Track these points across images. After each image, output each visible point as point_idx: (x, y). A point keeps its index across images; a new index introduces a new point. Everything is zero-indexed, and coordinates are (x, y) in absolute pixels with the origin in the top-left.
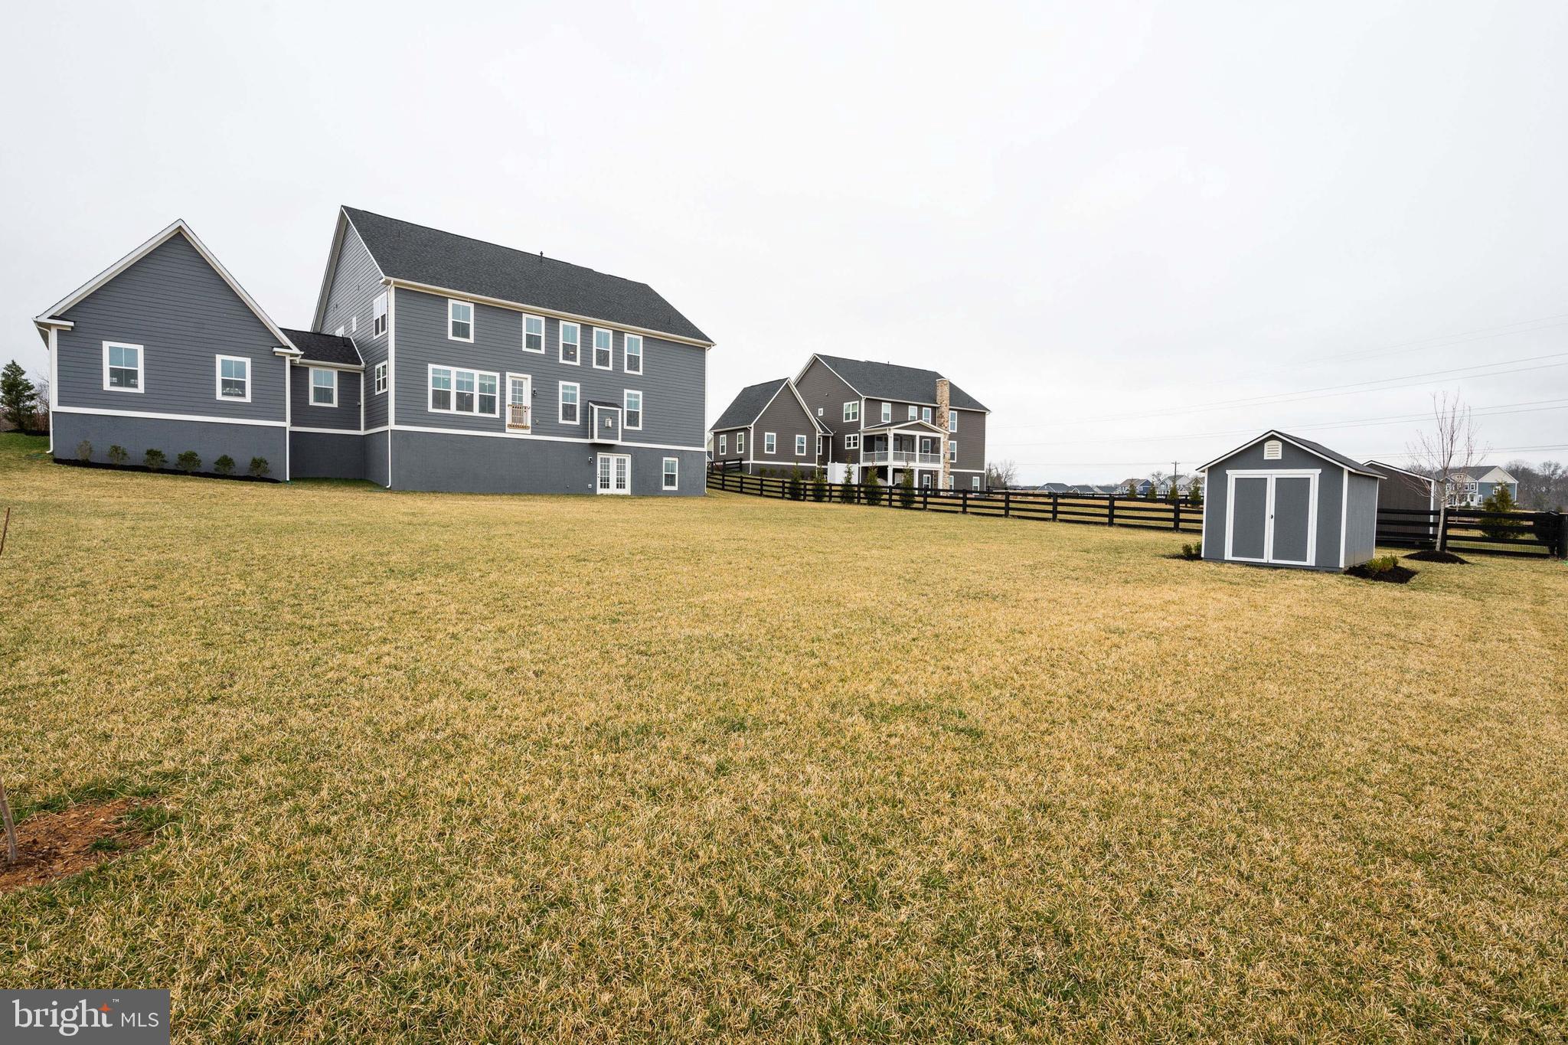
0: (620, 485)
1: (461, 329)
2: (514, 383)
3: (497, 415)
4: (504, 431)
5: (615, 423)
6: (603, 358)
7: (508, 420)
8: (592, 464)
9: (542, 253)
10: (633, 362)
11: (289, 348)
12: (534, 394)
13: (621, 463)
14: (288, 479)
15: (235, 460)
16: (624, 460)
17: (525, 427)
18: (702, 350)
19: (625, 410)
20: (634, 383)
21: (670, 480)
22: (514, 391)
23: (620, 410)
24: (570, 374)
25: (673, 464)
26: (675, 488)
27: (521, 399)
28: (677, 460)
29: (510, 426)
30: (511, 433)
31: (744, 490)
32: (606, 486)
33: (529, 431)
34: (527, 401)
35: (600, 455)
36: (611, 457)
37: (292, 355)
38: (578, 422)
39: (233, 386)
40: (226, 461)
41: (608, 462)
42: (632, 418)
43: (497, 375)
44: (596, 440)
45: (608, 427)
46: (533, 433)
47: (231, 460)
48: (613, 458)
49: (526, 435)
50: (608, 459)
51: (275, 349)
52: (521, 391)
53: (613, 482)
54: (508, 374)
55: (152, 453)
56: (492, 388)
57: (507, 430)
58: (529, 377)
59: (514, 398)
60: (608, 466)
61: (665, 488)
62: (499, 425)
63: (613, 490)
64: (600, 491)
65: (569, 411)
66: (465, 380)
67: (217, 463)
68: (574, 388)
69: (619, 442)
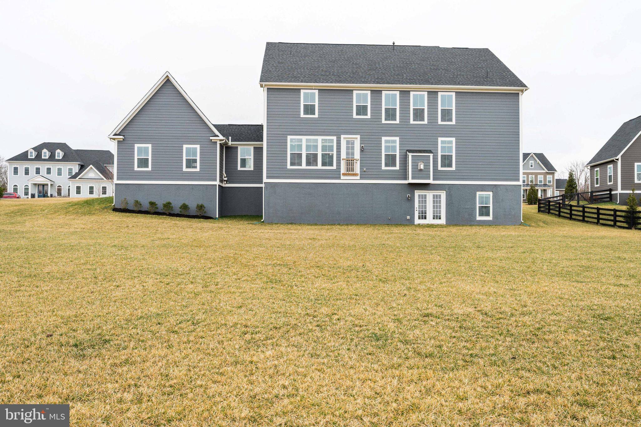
0: (437, 217)
1: (309, 109)
2: (348, 142)
3: (334, 167)
4: (339, 178)
5: (427, 166)
6: (419, 114)
7: (343, 170)
8: (411, 200)
9: (394, 43)
10: (447, 114)
11: (218, 136)
12: (362, 150)
13: (436, 199)
14: (217, 217)
15: (190, 206)
16: (440, 196)
17: (356, 175)
18: (516, 95)
19: (440, 154)
20: (447, 132)
21: (484, 211)
22: (348, 148)
23: (431, 155)
24: (390, 131)
25: (488, 198)
26: (490, 218)
27: (353, 154)
28: (491, 193)
29: (344, 174)
30: (345, 180)
31: (586, 219)
32: (423, 216)
33: (358, 177)
34: (357, 155)
35: (417, 193)
36: (427, 194)
37: (221, 140)
38: (397, 168)
39: (191, 163)
40: (185, 207)
41: (425, 198)
42: (447, 161)
43: (334, 138)
44: (411, 181)
45: (421, 170)
46: (361, 178)
47: (187, 206)
48: (430, 195)
49: (356, 180)
50: (426, 195)
51: (211, 138)
52: (353, 148)
53: (430, 214)
54: (342, 136)
55: (152, 204)
56: (331, 149)
57: (342, 177)
58: (358, 137)
59: (348, 154)
60: (426, 201)
61: (479, 218)
62: (336, 174)
63: (430, 220)
64: (417, 221)
65: (391, 160)
66: (312, 144)
67: (180, 208)
68: (394, 142)
69: (431, 181)
